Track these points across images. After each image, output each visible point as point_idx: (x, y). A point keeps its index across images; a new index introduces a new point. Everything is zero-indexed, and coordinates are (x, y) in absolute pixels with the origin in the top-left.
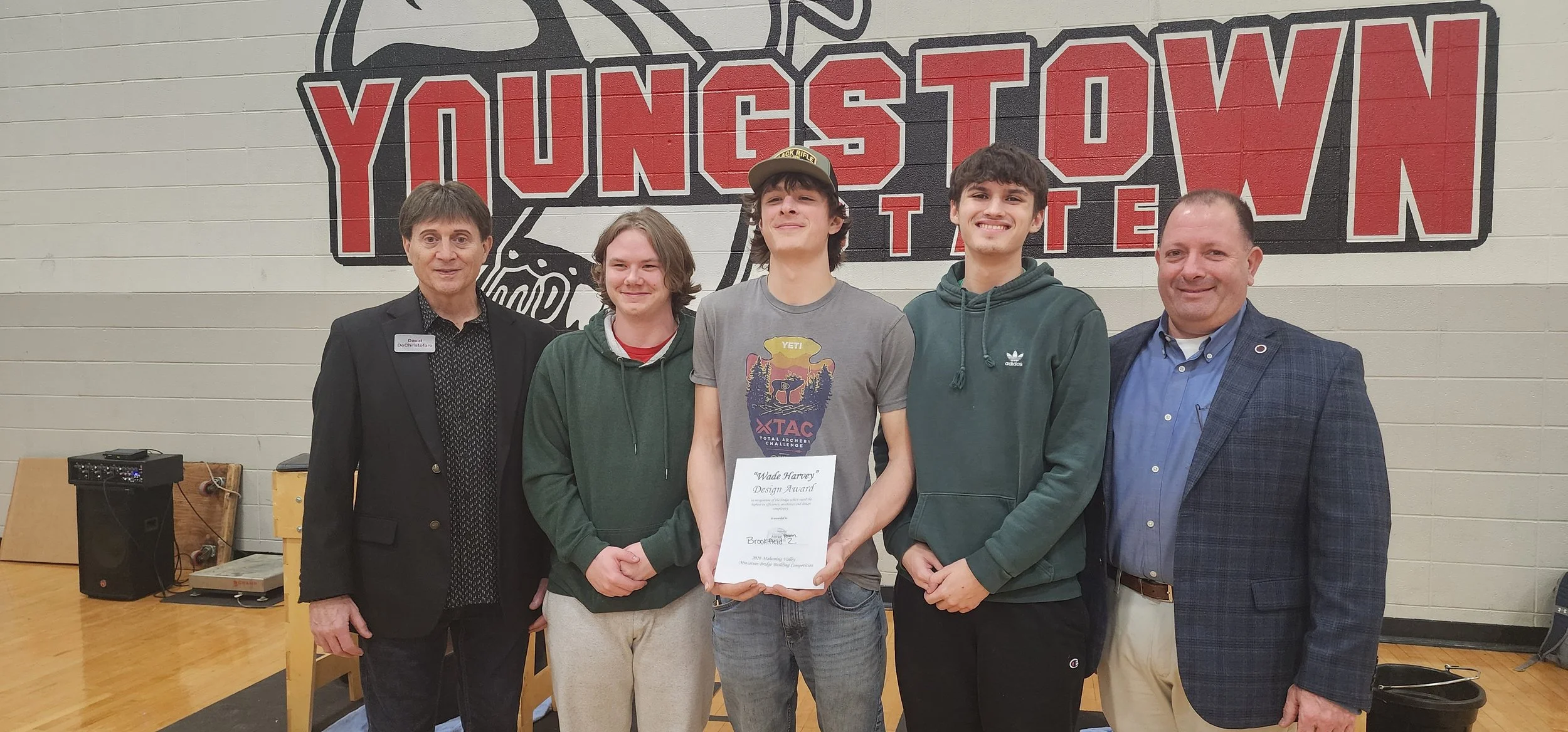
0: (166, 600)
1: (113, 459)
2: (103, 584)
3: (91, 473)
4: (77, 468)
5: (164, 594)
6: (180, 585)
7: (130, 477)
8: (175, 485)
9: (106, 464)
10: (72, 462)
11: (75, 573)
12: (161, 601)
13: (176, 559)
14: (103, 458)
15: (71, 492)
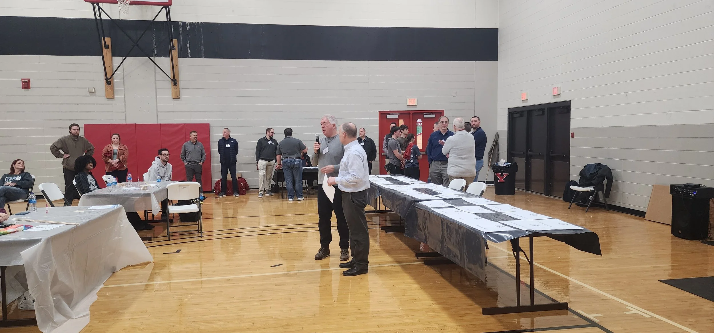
0: (703, 242)
1: (686, 186)
2: (680, 232)
3: (678, 191)
4: (673, 189)
5: (703, 241)
6: (710, 239)
7: (692, 194)
8: (711, 199)
9: (684, 188)
10: (671, 186)
11: (670, 228)
12: (701, 243)
13: (709, 229)
14: (683, 186)
15: (670, 198)
